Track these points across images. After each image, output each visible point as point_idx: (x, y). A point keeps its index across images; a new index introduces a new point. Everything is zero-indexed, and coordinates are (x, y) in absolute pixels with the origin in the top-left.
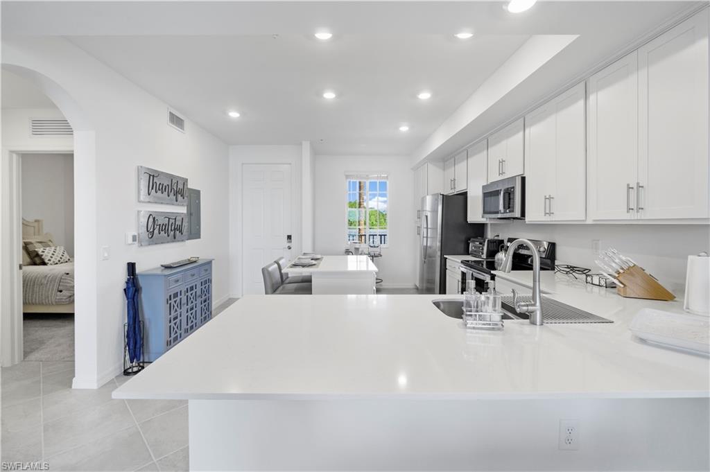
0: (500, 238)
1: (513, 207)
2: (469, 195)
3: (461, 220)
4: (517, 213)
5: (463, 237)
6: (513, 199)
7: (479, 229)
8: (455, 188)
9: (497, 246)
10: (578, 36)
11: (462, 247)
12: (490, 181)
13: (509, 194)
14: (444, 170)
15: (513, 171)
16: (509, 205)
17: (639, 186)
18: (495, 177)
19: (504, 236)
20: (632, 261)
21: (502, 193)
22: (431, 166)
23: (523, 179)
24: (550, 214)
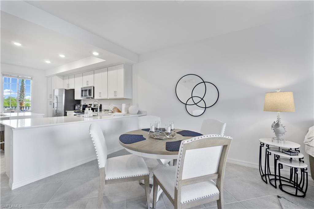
0: (86, 104)
1: (91, 95)
2: (75, 90)
3: (72, 98)
4: (92, 96)
5: (73, 104)
6: (91, 92)
7: (79, 102)
8: (69, 87)
9: (85, 106)
10: (104, 60)
11: (72, 108)
12: (83, 87)
13: (90, 91)
14: (63, 80)
15: (91, 84)
16: (90, 94)
17: (116, 92)
18: (85, 85)
19: (87, 104)
20: (115, 106)
21: (88, 91)
22: (57, 77)
23: (94, 87)
24: (101, 97)
